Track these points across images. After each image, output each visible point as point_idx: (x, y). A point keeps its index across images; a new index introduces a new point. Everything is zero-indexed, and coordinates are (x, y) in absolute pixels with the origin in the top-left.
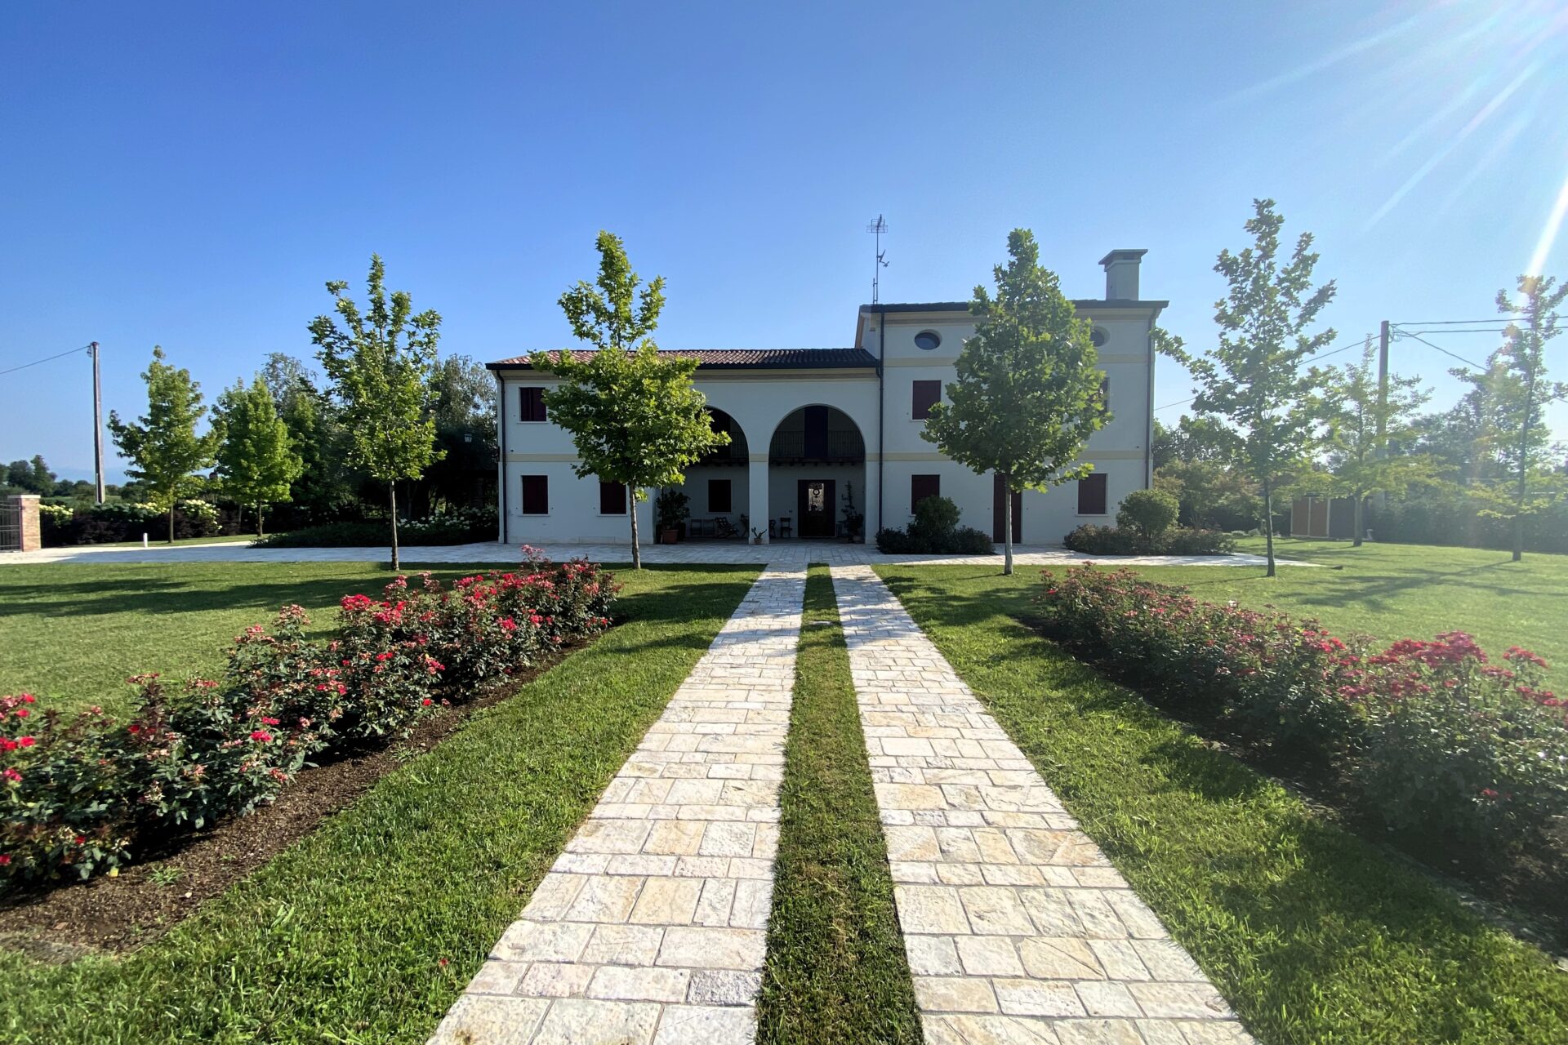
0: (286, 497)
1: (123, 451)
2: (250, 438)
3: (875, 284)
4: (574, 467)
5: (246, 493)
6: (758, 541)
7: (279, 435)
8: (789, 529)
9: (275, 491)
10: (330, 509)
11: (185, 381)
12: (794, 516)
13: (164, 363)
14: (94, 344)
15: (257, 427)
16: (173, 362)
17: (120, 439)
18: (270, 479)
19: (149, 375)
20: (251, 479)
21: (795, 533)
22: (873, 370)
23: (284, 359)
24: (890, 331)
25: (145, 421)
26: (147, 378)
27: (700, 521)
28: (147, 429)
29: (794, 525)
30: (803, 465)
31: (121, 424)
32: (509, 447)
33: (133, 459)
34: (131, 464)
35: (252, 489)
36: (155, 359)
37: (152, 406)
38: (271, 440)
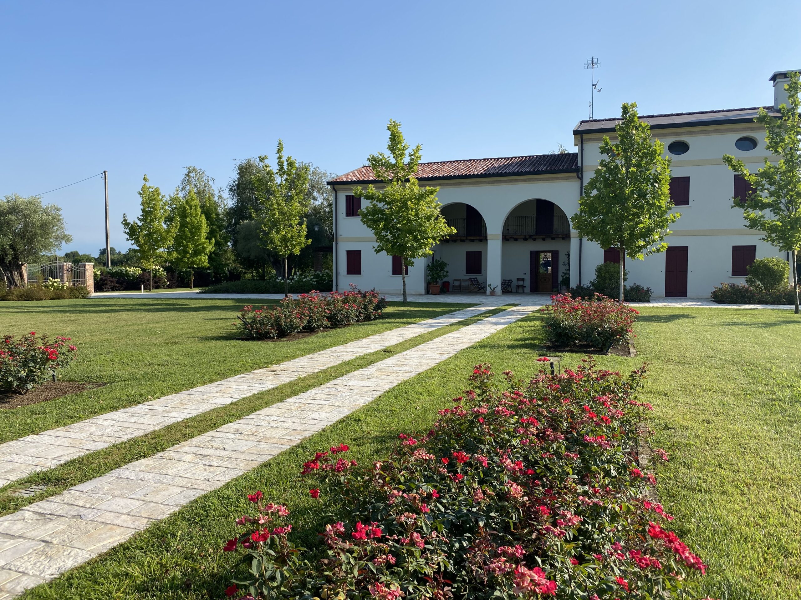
0: (205, 264)
1: (128, 237)
2: (187, 227)
3: (591, 105)
4: (374, 248)
5: (185, 262)
6: (493, 293)
7: (203, 225)
8: (523, 287)
9: (200, 260)
10: (225, 273)
11: (159, 194)
12: (527, 277)
13: (148, 184)
14: (105, 172)
15: (191, 220)
16: (152, 184)
17: (127, 230)
18: (197, 253)
19: (141, 192)
20: (188, 253)
21: (527, 290)
22: (575, 174)
23: (194, 170)
24: (587, 146)
25: (139, 219)
26: (141, 194)
27: (459, 280)
28: (140, 224)
29: (527, 283)
30: (534, 239)
31: (128, 221)
32: (340, 232)
33: (133, 242)
34: (132, 245)
35: (188, 259)
36: (144, 182)
37: (143, 210)
38: (199, 228)
